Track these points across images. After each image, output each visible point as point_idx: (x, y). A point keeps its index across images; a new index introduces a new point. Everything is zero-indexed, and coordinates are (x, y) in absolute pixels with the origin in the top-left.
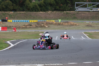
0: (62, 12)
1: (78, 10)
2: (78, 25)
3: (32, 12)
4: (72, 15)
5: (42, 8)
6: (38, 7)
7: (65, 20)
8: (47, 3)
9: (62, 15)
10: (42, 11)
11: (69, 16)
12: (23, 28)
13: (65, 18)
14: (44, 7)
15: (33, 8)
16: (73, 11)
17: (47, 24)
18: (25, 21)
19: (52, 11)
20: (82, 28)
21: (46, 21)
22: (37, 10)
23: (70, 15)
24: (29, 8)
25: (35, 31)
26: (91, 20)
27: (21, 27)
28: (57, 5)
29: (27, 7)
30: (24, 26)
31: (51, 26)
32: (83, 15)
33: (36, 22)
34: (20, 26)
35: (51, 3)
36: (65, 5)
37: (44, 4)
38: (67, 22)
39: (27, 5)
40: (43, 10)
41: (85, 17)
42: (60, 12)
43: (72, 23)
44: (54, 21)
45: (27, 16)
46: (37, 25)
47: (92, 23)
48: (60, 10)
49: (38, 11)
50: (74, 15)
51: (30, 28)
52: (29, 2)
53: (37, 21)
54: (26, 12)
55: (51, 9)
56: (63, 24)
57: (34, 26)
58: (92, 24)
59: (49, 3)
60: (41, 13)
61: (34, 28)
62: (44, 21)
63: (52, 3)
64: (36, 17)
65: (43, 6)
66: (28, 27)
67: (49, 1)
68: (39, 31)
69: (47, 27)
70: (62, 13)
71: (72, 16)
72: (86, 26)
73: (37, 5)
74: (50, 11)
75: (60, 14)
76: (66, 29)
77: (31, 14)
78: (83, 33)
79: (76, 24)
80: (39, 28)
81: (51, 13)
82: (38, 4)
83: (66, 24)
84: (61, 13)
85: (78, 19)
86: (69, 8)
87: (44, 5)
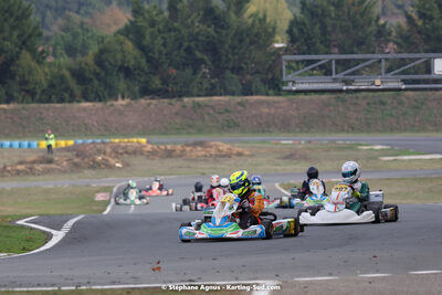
0: (174, 101)
1: (294, 88)
2: (247, 153)
3: (47, 105)
4: (220, 113)
5: (89, 87)
6: (72, 83)
7: (189, 133)
8: (110, 64)
9: (176, 114)
10: (87, 100)
11: (206, 116)
12: (18, 173)
13: (190, 126)
14: (99, 80)
15: (52, 85)
16: (221, 95)
17: (118, 152)
18: (20, 146)
19: (132, 99)
20: (268, 167)
21: (107, 140)
22: (67, 96)
23: (208, 114)
24: (32, 86)
25: (74, 186)
26: (301, 131)
27: (9, 168)
28: (154, 74)
29: (24, 82)
30: (21, 163)
31: (135, 161)
32: (265, 110)
33: (67, 149)
34: (5, 167)
35: (126, 65)
36: (189, 71)
37: (98, 70)
38: (201, 144)
39: (24, 76)
40: (93, 96)
41: (277, 121)
42: (166, 100)
43: (224, 147)
44: (144, 141)
45: (25, 123)
46: (76, 160)
47: (309, 145)
48: (167, 91)
49: (72, 99)
50: (227, 111)
51: (48, 172)
52: (33, 64)
53: (71, 143)
54: (20, 106)
55: (128, 89)
56: (183, 151)
57: (65, 163)
58: (308, 149)
59: (119, 63)
60: (85, 110)
61: (65, 172)
62: (99, 141)
63: (132, 62)
64: (64, 124)
65: (91, 76)
66: (39, 167)
67: (119, 56)
68: (88, 186)
69: (118, 165)
70: (176, 104)
71: (217, 115)
72: (286, 158)
73: (67, 74)
74: (123, 98)
75: (165, 112)
76: (203, 174)
77: (41, 113)
78: (277, 185)
79: (240, 150)
80: (86, 172)
81: (126, 105)
82: (70, 69)
83: (200, 151)
84: (171, 104)
85: (243, 131)
86: (206, 85)
87: (97, 75)
